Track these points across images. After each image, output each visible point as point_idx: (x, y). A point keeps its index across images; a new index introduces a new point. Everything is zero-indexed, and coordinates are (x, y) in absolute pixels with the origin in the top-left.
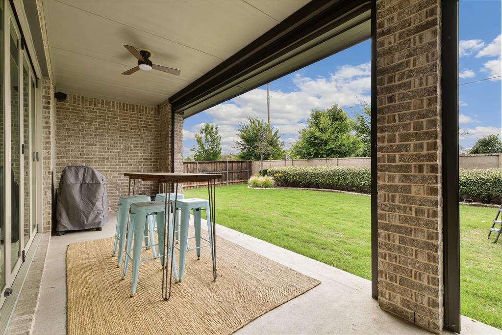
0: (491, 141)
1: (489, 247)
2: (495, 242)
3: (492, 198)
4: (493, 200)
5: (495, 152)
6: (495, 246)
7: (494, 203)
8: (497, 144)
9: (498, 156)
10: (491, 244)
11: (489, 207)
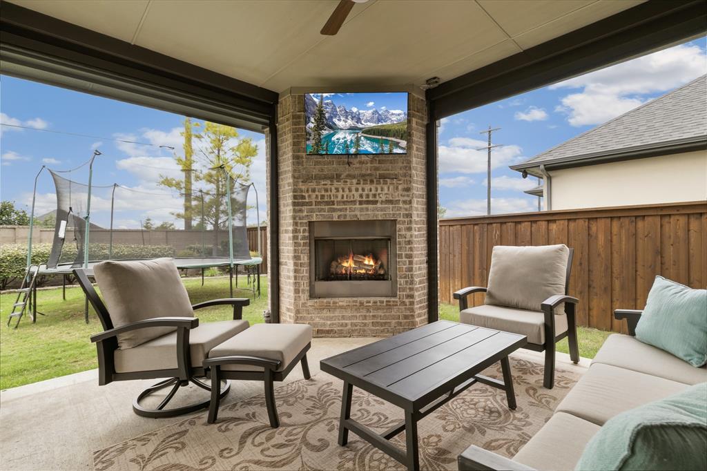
0: (5, 209)
1: (10, 335)
2: (16, 327)
3: (8, 282)
4: (9, 285)
5: (11, 224)
6: (16, 331)
7: (9, 288)
8: (12, 214)
9: (14, 228)
10: (11, 330)
11: (4, 293)
